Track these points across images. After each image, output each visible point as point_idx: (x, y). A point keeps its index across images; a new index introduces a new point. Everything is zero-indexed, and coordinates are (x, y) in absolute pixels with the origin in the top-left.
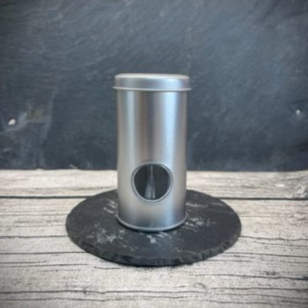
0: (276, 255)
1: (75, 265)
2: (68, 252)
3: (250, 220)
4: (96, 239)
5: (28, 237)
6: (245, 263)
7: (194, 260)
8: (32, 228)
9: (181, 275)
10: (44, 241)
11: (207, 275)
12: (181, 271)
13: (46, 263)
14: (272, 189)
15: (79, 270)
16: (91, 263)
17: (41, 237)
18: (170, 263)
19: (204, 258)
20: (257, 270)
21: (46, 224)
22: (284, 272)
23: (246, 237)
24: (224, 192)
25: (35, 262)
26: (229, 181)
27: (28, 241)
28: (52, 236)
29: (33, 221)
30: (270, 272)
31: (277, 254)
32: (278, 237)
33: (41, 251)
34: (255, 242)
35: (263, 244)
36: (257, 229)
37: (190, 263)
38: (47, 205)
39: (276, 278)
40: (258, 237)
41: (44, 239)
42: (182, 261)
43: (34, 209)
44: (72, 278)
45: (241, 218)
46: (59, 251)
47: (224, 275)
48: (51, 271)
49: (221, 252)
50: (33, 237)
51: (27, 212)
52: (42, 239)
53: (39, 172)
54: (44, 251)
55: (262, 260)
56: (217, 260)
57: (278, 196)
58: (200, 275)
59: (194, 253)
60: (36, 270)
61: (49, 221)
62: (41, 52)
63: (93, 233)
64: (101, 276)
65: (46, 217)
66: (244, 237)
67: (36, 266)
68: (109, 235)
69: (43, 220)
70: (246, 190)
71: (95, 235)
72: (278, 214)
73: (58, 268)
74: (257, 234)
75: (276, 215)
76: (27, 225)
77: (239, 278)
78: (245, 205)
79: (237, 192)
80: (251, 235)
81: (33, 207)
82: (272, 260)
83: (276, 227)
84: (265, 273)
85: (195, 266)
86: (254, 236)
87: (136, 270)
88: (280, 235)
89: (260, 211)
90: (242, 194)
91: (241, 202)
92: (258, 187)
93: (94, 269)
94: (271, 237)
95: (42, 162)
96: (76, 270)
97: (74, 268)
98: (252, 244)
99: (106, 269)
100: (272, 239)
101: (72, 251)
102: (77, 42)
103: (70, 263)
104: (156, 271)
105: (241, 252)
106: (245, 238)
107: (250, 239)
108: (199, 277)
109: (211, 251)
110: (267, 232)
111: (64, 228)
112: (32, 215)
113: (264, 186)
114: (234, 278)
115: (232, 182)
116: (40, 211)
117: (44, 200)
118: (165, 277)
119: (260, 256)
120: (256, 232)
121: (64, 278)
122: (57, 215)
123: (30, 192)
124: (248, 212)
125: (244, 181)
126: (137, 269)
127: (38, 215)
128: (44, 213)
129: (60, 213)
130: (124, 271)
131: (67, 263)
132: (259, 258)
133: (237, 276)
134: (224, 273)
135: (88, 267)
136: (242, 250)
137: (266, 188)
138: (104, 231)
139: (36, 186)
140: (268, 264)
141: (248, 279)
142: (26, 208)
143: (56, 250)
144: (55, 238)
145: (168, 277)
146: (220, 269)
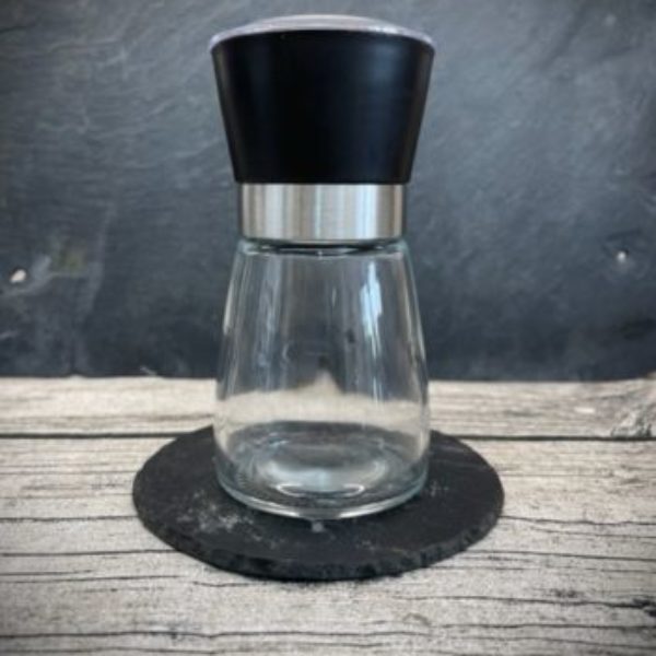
0: (577, 556)
1: (152, 577)
2: (137, 552)
3: (523, 483)
4: (196, 524)
5: (52, 520)
6: (511, 572)
7: (404, 568)
8: (60, 501)
9: (377, 599)
10: (86, 527)
11: (432, 598)
12: (376, 591)
13: (90, 575)
14: (568, 419)
15: (161, 588)
16: (187, 573)
17: (78, 519)
18: (352, 574)
19: (426, 563)
20: (538, 587)
21: (89, 492)
22: (594, 591)
23: (514, 518)
24: (465, 423)
25: (67, 573)
26: (478, 401)
27: (52, 526)
28: (102, 518)
29: (63, 487)
30: (564, 590)
31: (580, 552)
32: (580, 518)
33: (79, 548)
34: (532, 528)
35: (549, 532)
36: (536, 501)
37: (395, 574)
38: (93, 451)
39: (576, 604)
40: (539, 517)
41: (87, 523)
42: (378, 570)
43: (66, 459)
44: (146, 605)
45: (502, 479)
46: (119, 549)
47: (468, 598)
48: (101, 591)
49: (462, 549)
50: (63, 519)
51: (50, 466)
52: (81, 524)
53: (75, 382)
54: (86, 549)
55: (548, 566)
56: (452, 567)
57: (582, 433)
58: (418, 599)
59: (404, 553)
60: (69, 589)
61: (97, 487)
62: (81, 130)
63: (190, 511)
64: (207, 601)
65: (91, 478)
66: (509, 517)
67: (69, 580)
68: (224, 516)
69: (84, 483)
70: (512, 419)
71: (194, 514)
72: (581, 469)
73: (115, 584)
74: (536, 511)
75: (577, 472)
76: (50, 493)
77: (500, 605)
78: (511, 452)
79: (495, 425)
80: (524, 514)
81: (61, 456)
82: (569, 567)
83: (577, 497)
84: (553, 593)
85: (407, 578)
86: (532, 516)
87: (283, 589)
88: (584, 513)
89: (543, 463)
90: (507, 429)
91: (502, 445)
92: (539, 415)
93: (192, 586)
94: (565, 518)
95: (82, 361)
96: (154, 589)
97: (151, 584)
98: (526, 533)
99: (219, 586)
100: (568, 523)
101: (147, 547)
102: (158, 110)
103: (142, 573)
104: (325, 590)
105: (505, 549)
106: (511, 521)
107: (522, 522)
108: (414, 602)
109: (439, 549)
110: (558, 508)
111: (129, 499)
112: (61, 473)
113: (553, 411)
114: (489, 604)
115: (485, 404)
116: (79, 465)
117: (85, 442)
118: (343, 603)
119: (544, 558)
120: (534, 508)
121: (130, 605)
122: (115, 472)
123: (57, 425)
124: (518, 467)
125: (509, 402)
126: (284, 585)
127: (73, 473)
128: (86, 469)
129: (120, 468)
130: (257, 591)
131: (135, 574)
132: (541, 563)
133: (494, 599)
134: (467, 594)
135: (181, 582)
136: (505, 545)
137: (556, 416)
138: (214, 508)
139: (69, 413)
140: (559, 574)
141: (519, 608)
142: (48, 458)
143: (111, 546)
144: (109, 522)
145: (350, 602)
146: (460, 586)
